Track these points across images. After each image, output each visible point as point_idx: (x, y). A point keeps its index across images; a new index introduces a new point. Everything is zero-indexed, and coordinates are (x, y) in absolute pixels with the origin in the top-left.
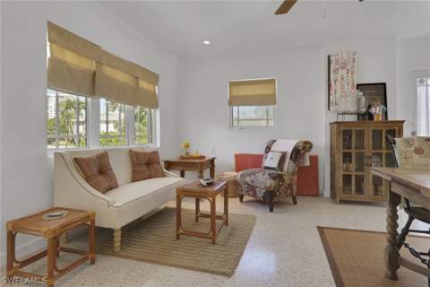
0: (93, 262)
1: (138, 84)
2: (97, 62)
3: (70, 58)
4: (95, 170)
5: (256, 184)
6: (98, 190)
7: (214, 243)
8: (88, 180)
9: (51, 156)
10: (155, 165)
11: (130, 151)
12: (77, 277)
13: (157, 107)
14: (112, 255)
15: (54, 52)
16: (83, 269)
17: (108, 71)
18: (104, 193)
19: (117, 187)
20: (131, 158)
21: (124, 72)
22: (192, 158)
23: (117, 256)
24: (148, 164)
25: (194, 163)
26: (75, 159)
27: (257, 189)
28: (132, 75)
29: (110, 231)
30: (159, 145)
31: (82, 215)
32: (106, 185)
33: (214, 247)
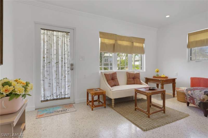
0: (105, 107)
1: (133, 45)
2: (115, 40)
3: (107, 41)
4: (110, 78)
5: (194, 96)
6: (109, 85)
7: (149, 117)
8: (108, 81)
9: (100, 73)
10: (137, 79)
11: (127, 72)
12: (100, 110)
13: (144, 53)
14: (111, 107)
15: (102, 40)
16: (102, 108)
17: (120, 42)
18: (111, 87)
19: (118, 85)
20: (127, 75)
21: (127, 41)
22: (161, 77)
23: (112, 108)
24: (134, 78)
25: (158, 80)
26: (105, 74)
27: (195, 100)
28: (130, 42)
29: (111, 99)
30: (145, 70)
31: (102, 91)
32: (113, 84)
33: (148, 119)
